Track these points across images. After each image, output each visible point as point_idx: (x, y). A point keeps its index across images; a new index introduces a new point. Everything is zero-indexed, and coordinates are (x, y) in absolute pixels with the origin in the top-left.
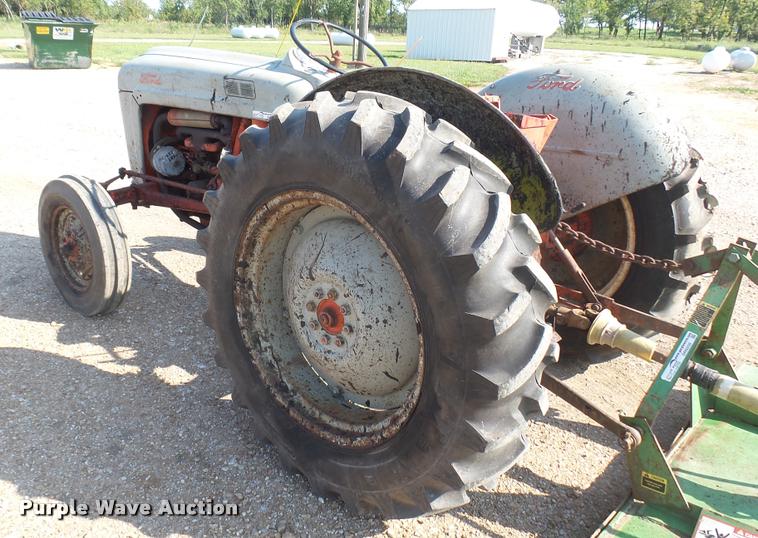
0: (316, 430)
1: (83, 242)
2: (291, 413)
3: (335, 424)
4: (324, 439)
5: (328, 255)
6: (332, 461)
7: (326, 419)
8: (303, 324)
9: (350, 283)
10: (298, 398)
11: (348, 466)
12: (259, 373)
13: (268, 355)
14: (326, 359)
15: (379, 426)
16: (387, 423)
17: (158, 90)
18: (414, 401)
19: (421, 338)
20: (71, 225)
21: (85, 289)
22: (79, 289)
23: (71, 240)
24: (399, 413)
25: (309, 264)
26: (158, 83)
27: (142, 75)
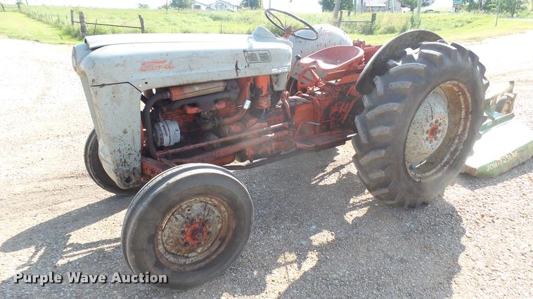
1: (211, 218)
5: (435, 107)
15: (446, 159)
16: (448, 156)
17: (171, 73)
18: (465, 139)
19: (470, 116)
20: (190, 214)
21: (214, 257)
22: (203, 264)
23: (197, 226)
24: (452, 149)
25: (430, 114)
26: (170, 67)
27: (144, 64)
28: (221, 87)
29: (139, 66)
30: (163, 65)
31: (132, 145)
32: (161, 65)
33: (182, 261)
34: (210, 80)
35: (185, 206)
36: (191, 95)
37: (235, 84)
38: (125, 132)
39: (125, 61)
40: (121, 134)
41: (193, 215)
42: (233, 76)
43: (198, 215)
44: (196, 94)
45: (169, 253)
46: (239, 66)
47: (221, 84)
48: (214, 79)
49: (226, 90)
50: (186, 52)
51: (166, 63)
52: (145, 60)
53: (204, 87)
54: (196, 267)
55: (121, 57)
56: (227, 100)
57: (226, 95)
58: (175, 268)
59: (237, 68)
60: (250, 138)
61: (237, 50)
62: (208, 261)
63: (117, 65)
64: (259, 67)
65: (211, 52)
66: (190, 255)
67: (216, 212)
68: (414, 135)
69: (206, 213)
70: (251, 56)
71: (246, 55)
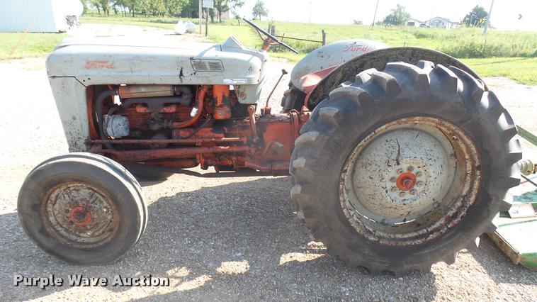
0: (400, 244)
1: (97, 206)
2: (381, 242)
3: (406, 236)
4: (407, 246)
5: (407, 150)
6: (416, 254)
7: (399, 236)
8: (387, 191)
9: (425, 160)
10: (378, 233)
11: (428, 251)
12: (355, 230)
13: (355, 218)
14: (404, 204)
15: (437, 225)
16: (442, 221)
17: (113, 73)
18: (471, 203)
19: (478, 172)
20: (75, 197)
21: (101, 244)
22: (91, 246)
23: (80, 209)
24: (450, 213)
25: (394, 157)
26: (111, 67)
27: (88, 62)
28: (168, 92)
29: (84, 63)
30: (106, 65)
31: (80, 130)
32: (103, 64)
33: (74, 238)
34: (152, 83)
35: (73, 188)
36: (138, 95)
37: (186, 91)
38: (74, 118)
39: (72, 58)
40: (71, 119)
41: (77, 198)
42: (177, 81)
43: (82, 200)
44: (143, 95)
45: (61, 226)
46: (184, 73)
47: (169, 89)
48: (156, 83)
49: (175, 95)
50: (128, 55)
51: (109, 64)
52: (90, 59)
53: (150, 90)
54: (83, 247)
55: (70, 55)
56: (178, 104)
57: (176, 100)
58: (63, 240)
59: (181, 74)
60: (198, 146)
61: (183, 57)
62: (95, 245)
63: (66, 62)
64: (208, 75)
65: (154, 57)
66: (81, 235)
67: (105, 202)
68: (370, 180)
69: (91, 201)
70: (198, 64)
71: (193, 63)
